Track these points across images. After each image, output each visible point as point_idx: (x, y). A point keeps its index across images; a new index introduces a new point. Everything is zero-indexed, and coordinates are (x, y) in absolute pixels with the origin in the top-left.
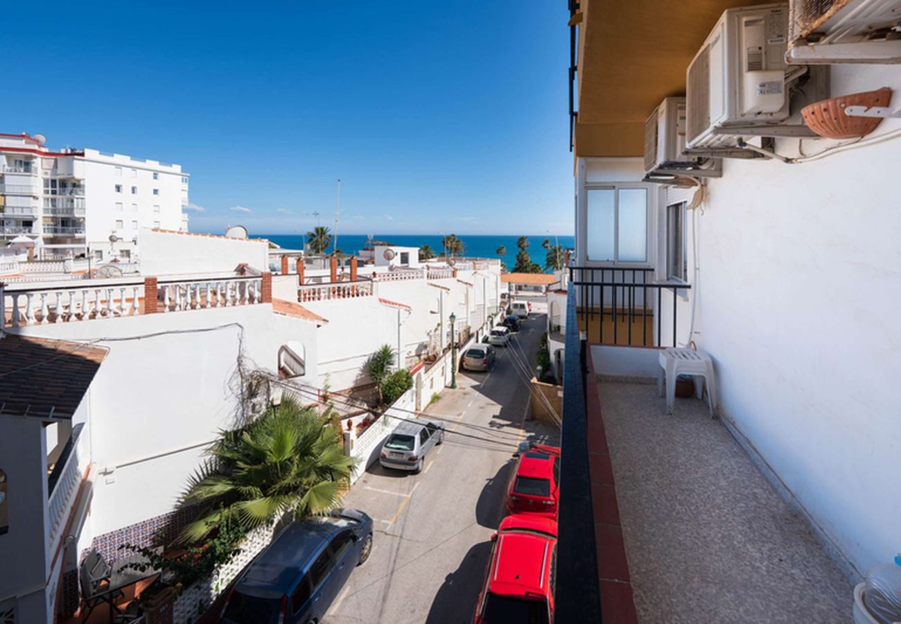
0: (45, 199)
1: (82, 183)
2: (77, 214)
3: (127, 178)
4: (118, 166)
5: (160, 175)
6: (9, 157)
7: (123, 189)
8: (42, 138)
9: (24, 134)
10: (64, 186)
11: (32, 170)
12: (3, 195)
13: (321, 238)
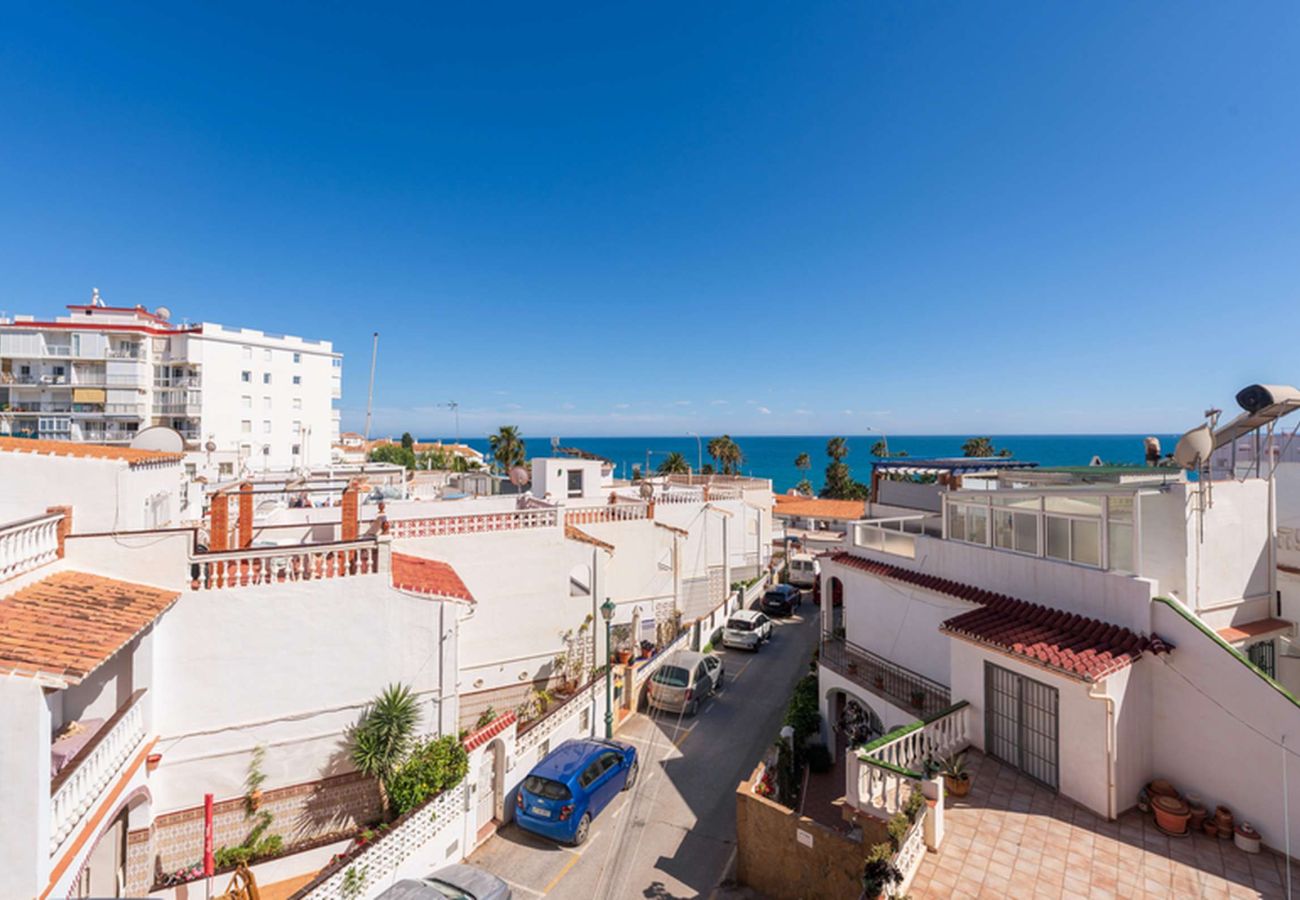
0: (155, 393)
1: (198, 369)
2: (190, 413)
3: (257, 362)
4: (247, 345)
5: (303, 356)
6: (112, 338)
7: (253, 377)
8: (165, 312)
9: (139, 306)
10: (178, 372)
11: (140, 353)
12: (104, 389)
13: (509, 445)
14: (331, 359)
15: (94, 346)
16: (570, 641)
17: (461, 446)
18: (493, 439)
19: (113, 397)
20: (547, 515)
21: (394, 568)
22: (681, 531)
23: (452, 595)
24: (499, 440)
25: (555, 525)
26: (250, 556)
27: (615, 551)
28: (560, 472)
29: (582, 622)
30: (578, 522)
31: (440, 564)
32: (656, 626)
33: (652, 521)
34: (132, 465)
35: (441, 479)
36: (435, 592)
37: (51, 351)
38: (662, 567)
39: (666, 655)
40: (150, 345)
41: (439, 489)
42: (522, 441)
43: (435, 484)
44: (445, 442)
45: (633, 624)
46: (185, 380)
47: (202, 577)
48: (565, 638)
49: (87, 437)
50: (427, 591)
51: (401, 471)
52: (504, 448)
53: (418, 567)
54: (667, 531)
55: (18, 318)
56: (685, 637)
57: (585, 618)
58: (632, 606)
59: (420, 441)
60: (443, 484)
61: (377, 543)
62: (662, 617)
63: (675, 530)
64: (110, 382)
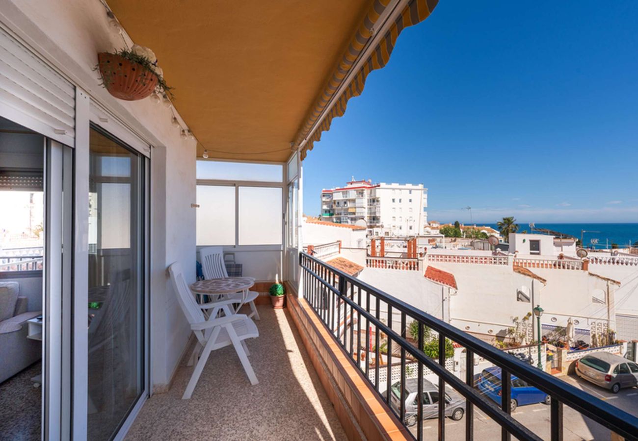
0: (368, 208)
1: (379, 199)
2: (377, 215)
3: (397, 195)
4: (394, 189)
5: (413, 191)
6: (357, 191)
7: (395, 201)
8: (370, 181)
9: (363, 180)
10: (374, 201)
11: (364, 195)
12: (355, 208)
13: (508, 227)
14: (423, 191)
15: (352, 194)
16: (517, 323)
17: (486, 228)
18: (499, 224)
19: (358, 210)
20: (503, 259)
21: (427, 271)
22: (614, 281)
23: (447, 284)
24: (503, 224)
25: (507, 264)
26: (381, 259)
27: (547, 282)
28: (524, 241)
29: (525, 315)
30: (530, 266)
31: (448, 273)
32: (591, 335)
33: (587, 272)
34: (353, 230)
35: (467, 242)
36: (440, 282)
37: (343, 197)
38: (595, 300)
39: (594, 351)
40: (366, 192)
41: (465, 246)
42: (517, 225)
43: (463, 244)
44: (477, 225)
45: (568, 328)
46: (376, 203)
47: (369, 263)
48: (514, 320)
49: (352, 223)
50: (437, 281)
51: (442, 237)
52: (506, 228)
53: (439, 273)
54: (600, 280)
55: (337, 188)
56: (618, 348)
57: (527, 314)
58: (568, 317)
59: (465, 225)
60: (466, 244)
61: (418, 260)
62: (597, 331)
63: (608, 279)
64: (357, 205)
